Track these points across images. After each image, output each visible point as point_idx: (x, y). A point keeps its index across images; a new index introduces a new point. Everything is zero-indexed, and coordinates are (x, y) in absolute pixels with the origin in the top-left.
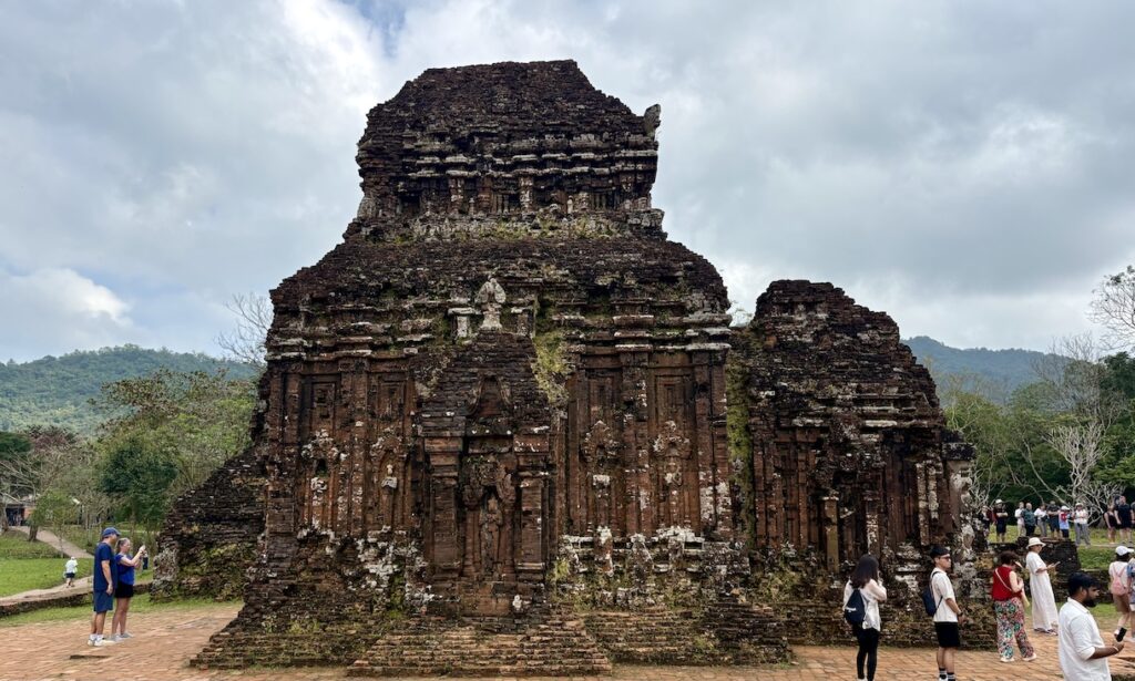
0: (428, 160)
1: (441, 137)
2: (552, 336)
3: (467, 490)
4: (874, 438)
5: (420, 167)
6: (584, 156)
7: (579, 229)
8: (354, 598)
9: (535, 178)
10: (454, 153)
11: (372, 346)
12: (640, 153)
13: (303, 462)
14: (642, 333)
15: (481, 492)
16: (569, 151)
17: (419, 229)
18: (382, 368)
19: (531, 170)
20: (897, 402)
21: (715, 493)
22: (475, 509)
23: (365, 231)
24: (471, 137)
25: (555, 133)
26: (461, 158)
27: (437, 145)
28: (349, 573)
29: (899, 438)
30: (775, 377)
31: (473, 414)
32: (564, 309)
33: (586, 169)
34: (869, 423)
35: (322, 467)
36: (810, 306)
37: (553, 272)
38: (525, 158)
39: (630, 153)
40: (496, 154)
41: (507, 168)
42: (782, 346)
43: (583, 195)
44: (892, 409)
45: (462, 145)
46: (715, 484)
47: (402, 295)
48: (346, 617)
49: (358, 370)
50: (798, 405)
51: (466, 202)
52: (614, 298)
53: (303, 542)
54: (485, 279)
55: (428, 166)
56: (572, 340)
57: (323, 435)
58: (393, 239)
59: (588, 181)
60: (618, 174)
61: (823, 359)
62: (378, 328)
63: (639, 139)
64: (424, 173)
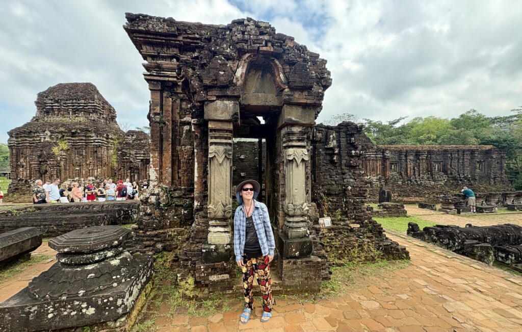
0: (49, 105)
1: (52, 100)
2: (65, 142)
3: (41, 171)
4: (139, 161)
5: (47, 106)
6: (81, 105)
7: (79, 120)
8: (28, 190)
9: (73, 109)
10: (55, 103)
11: (29, 143)
12: (93, 104)
13: (17, 165)
14: (83, 141)
15: (44, 171)
16: (78, 104)
17: (46, 119)
18: (32, 147)
19: (71, 107)
20: (144, 154)
21: (97, 171)
22: (44, 174)
23: (34, 119)
24: (58, 100)
25: (76, 100)
26: (56, 104)
27: (50, 102)
28: (27, 186)
29: (144, 161)
30: (122, 149)
31: (40, 157)
32: (67, 136)
33: (82, 107)
34: (138, 158)
35: (23, 167)
36: (133, 136)
37: (62, 129)
38: (69, 105)
39: (90, 104)
40: (64, 104)
41: (67, 107)
42: (126, 143)
43: (82, 112)
44: (142, 155)
45: (57, 102)
46: (97, 169)
47: (34, 133)
48: (25, 194)
49: (27, 148)
50: (125, 154)
51: (58, 113)
52: (77, 135)
53: (19, 180)
54: (46, 130)
55: (50, 106)
56: (69, 142)
57: (22, 160)
58: (41, 121)
59: (83, 110)
60: (89, 109)
61: (133, 146)
62: (31, 139)
63: (92, 102)
64: (48, 107)
